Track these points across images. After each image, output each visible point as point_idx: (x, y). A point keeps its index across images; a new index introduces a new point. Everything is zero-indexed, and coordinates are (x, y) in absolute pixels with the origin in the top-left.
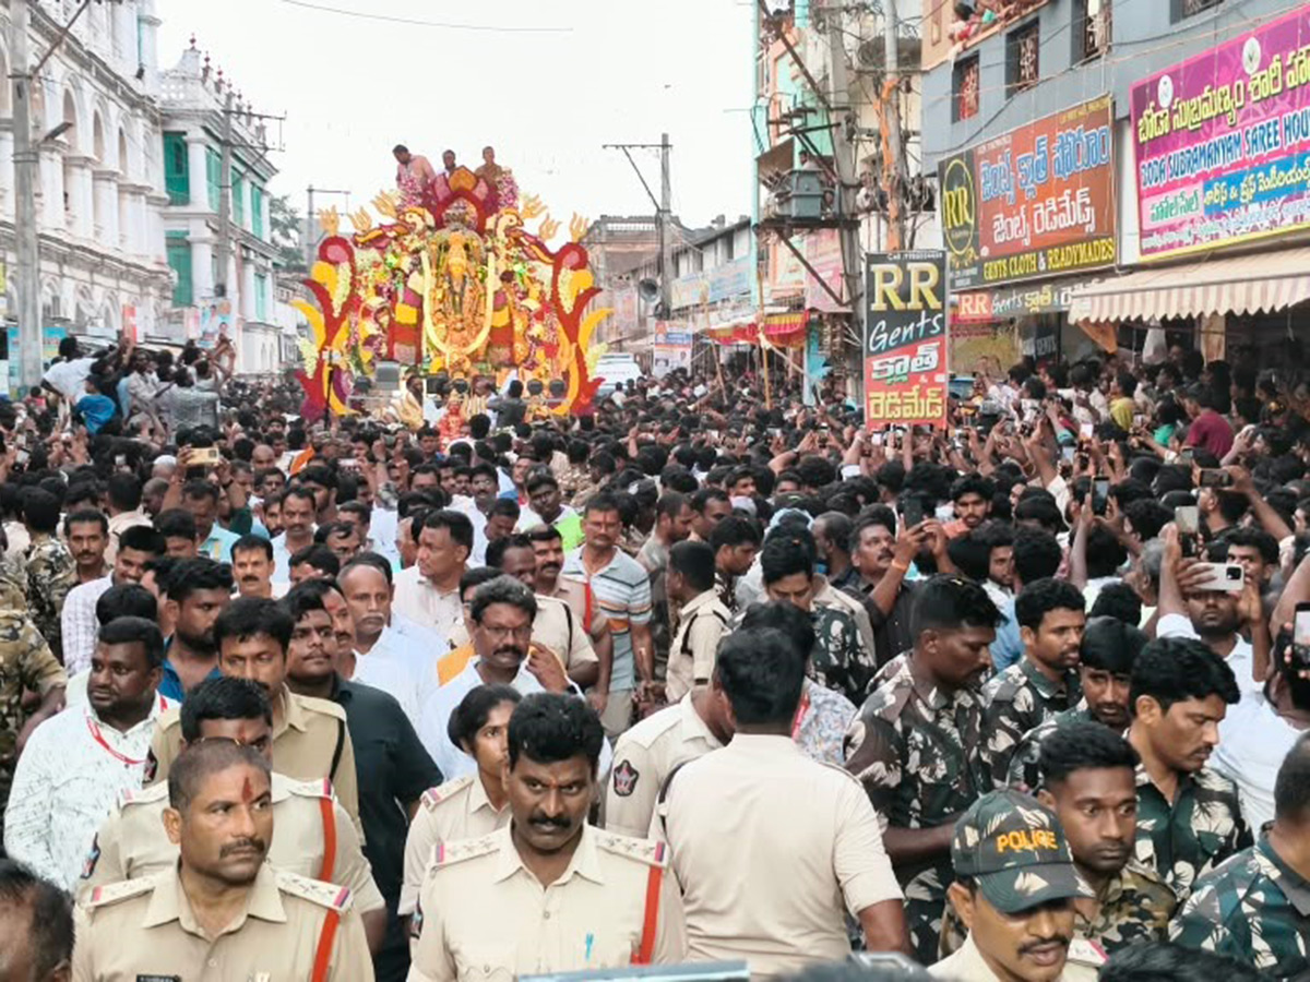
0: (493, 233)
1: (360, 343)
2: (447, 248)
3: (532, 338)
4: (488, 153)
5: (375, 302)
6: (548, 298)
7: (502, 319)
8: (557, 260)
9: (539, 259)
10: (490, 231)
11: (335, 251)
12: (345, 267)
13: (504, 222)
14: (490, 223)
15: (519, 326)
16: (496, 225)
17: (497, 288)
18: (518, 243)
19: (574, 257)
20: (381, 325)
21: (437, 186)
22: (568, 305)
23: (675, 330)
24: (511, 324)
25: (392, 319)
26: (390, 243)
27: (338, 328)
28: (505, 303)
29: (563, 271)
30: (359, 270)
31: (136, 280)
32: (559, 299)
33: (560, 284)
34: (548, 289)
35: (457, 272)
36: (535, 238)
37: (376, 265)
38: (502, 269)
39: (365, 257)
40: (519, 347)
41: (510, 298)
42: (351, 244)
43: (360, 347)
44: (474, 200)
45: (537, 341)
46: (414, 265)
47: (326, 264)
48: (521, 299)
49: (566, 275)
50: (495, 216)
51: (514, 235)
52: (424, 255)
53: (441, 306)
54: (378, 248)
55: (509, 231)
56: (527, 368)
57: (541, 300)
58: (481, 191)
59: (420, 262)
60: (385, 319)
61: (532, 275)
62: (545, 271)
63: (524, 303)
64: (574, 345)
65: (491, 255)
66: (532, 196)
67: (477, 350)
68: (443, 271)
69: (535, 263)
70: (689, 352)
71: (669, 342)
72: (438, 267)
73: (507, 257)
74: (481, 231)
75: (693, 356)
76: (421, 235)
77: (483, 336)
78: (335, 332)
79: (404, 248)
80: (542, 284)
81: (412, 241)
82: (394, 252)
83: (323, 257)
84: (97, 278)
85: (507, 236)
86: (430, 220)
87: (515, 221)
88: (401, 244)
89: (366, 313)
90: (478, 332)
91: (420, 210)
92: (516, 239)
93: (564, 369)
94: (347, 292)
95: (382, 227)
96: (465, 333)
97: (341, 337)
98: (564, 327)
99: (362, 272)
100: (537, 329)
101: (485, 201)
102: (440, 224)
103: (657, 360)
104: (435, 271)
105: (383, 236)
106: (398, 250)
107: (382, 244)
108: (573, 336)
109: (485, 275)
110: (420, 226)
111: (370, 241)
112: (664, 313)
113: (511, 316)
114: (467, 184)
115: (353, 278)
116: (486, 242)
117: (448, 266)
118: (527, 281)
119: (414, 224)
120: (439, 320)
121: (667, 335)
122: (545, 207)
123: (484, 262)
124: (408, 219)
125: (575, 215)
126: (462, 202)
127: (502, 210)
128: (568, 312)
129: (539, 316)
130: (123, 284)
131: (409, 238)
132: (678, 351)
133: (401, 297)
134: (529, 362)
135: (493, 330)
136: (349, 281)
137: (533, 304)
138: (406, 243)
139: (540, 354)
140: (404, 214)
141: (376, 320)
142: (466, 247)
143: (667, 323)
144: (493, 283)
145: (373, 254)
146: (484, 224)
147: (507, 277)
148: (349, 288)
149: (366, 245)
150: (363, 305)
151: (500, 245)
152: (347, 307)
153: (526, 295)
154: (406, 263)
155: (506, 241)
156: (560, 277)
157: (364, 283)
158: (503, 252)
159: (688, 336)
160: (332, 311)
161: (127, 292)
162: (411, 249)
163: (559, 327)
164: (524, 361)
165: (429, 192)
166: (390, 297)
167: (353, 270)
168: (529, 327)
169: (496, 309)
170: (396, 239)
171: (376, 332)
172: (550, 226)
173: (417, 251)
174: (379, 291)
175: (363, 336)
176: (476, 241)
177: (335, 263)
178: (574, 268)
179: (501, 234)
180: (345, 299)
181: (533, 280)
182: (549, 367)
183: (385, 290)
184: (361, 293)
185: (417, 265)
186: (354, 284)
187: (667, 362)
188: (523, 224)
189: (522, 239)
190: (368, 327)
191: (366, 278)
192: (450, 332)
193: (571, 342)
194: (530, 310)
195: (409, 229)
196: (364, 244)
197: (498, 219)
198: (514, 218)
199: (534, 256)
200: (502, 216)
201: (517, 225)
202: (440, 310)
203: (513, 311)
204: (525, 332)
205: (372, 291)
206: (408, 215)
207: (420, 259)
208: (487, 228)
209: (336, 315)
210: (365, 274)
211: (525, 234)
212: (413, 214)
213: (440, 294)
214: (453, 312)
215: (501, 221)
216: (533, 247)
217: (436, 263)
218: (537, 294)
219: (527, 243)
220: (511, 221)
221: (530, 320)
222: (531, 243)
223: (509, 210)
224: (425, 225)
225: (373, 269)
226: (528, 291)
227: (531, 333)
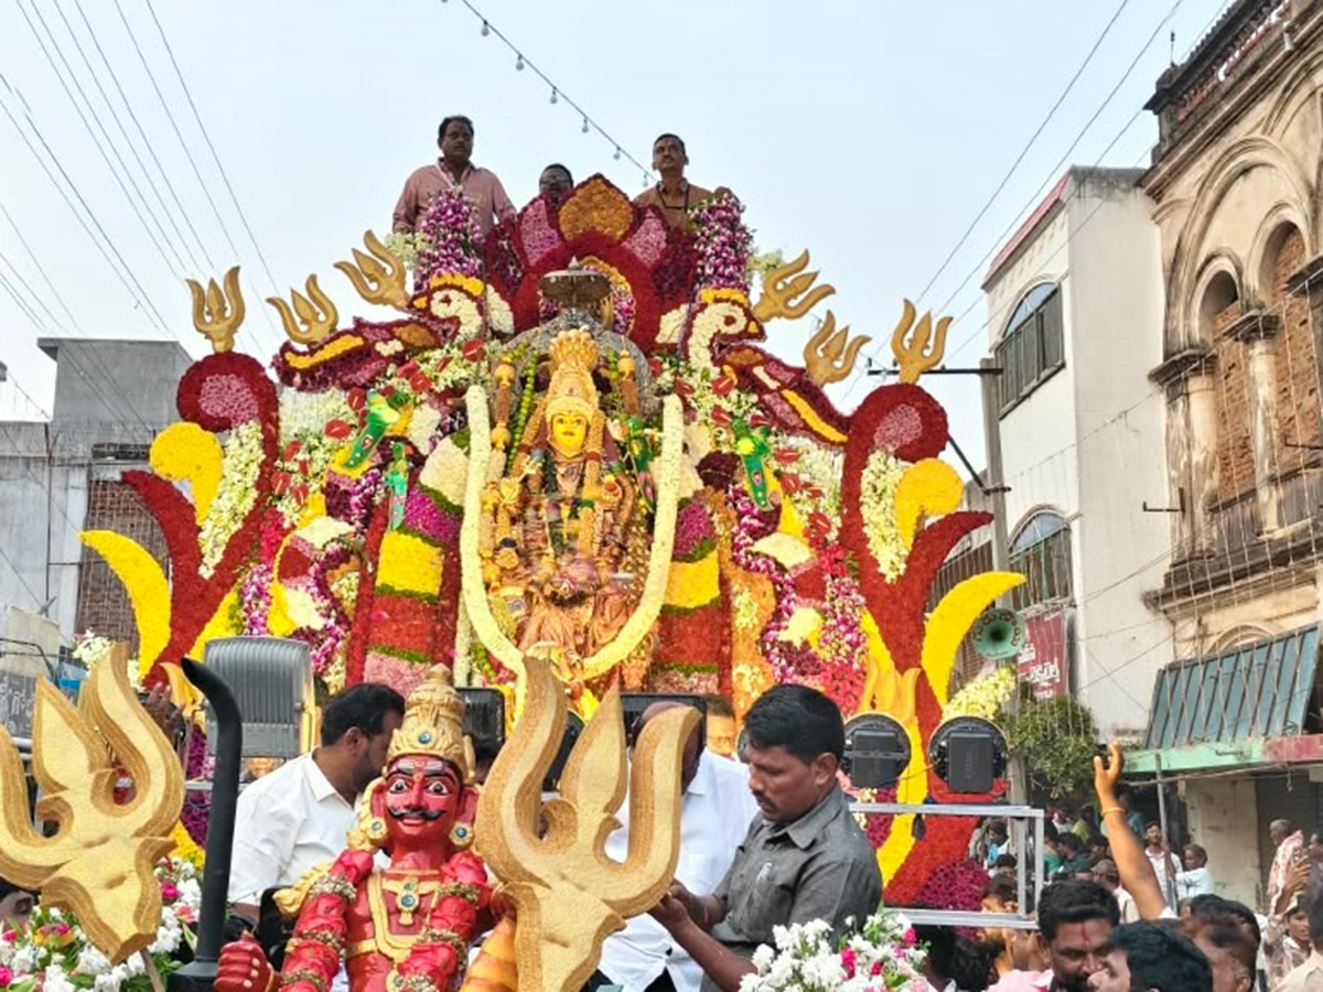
0: (678, 352)
2: (543, 378)
3: (787, 648)
4: (671, 152)
5: (319, 530)
6: (832, 536)
7: (698, 586)
8: (858, 435)
9: (807, 429)
10: (671, 349)
11: (220, 394)
12: (246, 439)
13: (710, 322)
14: (670, 325)
15: (748, 612)
16: (689, 329)
17: (689, 494)
18: (748, 382)
19: (905, 425)
20: (336, 602)
21: (524, 228)
22: (890, 555)
24: (723, 607)
25: (367, 581)
26: (382, 372)
27: (212, 610)
28: (708, 540)
29: (875, 461)
30: (283, 443)
32: (866, 540)
33: (867, 496)
34: (832, 510)
35: (567, 442)
36: (800, 372)
37: (336, 429)
38: (704, 447)
39: (302, 412)
41: (720, 530)
42: (272, 375)
44: (627, 264)
45: (801, 659)
46: (446, 430)
47: (195, 427)
48: (756, 534)
49: (882, 469)
50: (684, 308)
51: (736, 359)
52: (475, 399)
53: (516, 533)
54: (345, 387)
55: (721, 346)
57: (815, 541)
58: (649, 242)
59: (464, 423)
60: (346, 584)
61: (791, 469)
62: (823, 466)
63: (762, 545)
64: (912, 673)
65: (672, 403)
66: (789, 257)
67: (619, 668)
68: (528, 437)
69: (798, 442)
72: (512, 425)
73: (718, 416)
74: (645, 340)
76: (473, 351)
77: (643, 620)
78: (200, 625)
79: (422, 384)
80: (817, 494)
81: (446, 362)
82: (389, 393)
83: (189, 409)
85: (717, 362)
86: (502, 315)
87: (741, 322)
88: (411, 374)
89: (295, 565)
90: (625, 613)
91: (474, 285)
92: (745, 374)
94: (247, 505)
95: (360, 326)
96: (585, 613)
98: (879, 620)
99: (295, 446)
100: (802, 624)
101: (658, 268)
102: (527, 318)
104: (501, 434)
105: (365, 354)
106: (404, 387)
107: (362, 376)
108: (906, 653)
109: (652, 449)
110: (471, 325)
111: (325, 364)
113: (724, 582)
114: (612, 224)
115: (267, 466)
116: (656, 374)
117: (544, 429)
118: (773, 485)
119: (455, 321)
120: (507, 574)
122: (829, 291)
123: (655, 419)
124: (439, 310)
125: (909, 308)
127: (706, 294)
128: (891, 577)
129: (809, 586)
131: (437, 355)
133: (398, 514)
135: (667, 615)
136: (254, 471)
137: (789, 548)
138: (427, 370)
140: (429, 294)
141: (323, 588)
142: (600, 376)
144: (674, 478)
145: (333, 402)
146: (654, 328)
147: (717, 470)
148: (253, 494)
149: (314, 380)
150: (286, 541)
151: (696, 382)
152: (239, 550)
153: (770, 522)
154: (422, 422)
155: (715, 372)
156: (867, 477)
157: (297, 479)
158: (707, 401)
160: (199, 558)
162: (440, 388)
163: (868, 624)
165: (504, 244)
166: (366, 521)
167: (270, 443)
168: (779, 616)
169: (682, 553)
170: (399, 359)
171: (319, 623)
172: (834, 344)
173: (457, 391)
174: (337, 502)
176: (628, 361)
177: (219, 425)
178: (906, 454)
179: (700, 356)
180: (236, 527)
181: (790, 485)
183: (356, 500)
184: (286, 507)
185: (455, 427)
186: (269, 482)
188: (761, 335)
189: (759, 372)
190: (297, 607)
191: (304, 466)
192: (541, 611)
193: (901, 667)
194: (781, 568)
195: (440, 331)
196: (308, 373)
197: (692, 316)
198: (739, 314)
199: (793, 421)
200: (704, 306)
201: (745, 334)
202: (508, 543)
203: (731, 571)
204: (765, 631)
205: (318, 501)
206: (438, 296)
207: (463, 409)
208: (659, 339)
209: (206, 572)
210: (301, 456)
211: (767, 360)
212: (453, 294)
213: (510, 491)
214: (550, 550)
215: (700, 320)
216: (791, 395)
217: (508, 414)
218: (803, 522)
219: (773, 385)
220: (730, 321)
221: (779, 596)
222: (784, 386)
223: (724, 293)
224: (486, 325)
225: (327, 441)
226: (778, 509)
227: (783, 636)
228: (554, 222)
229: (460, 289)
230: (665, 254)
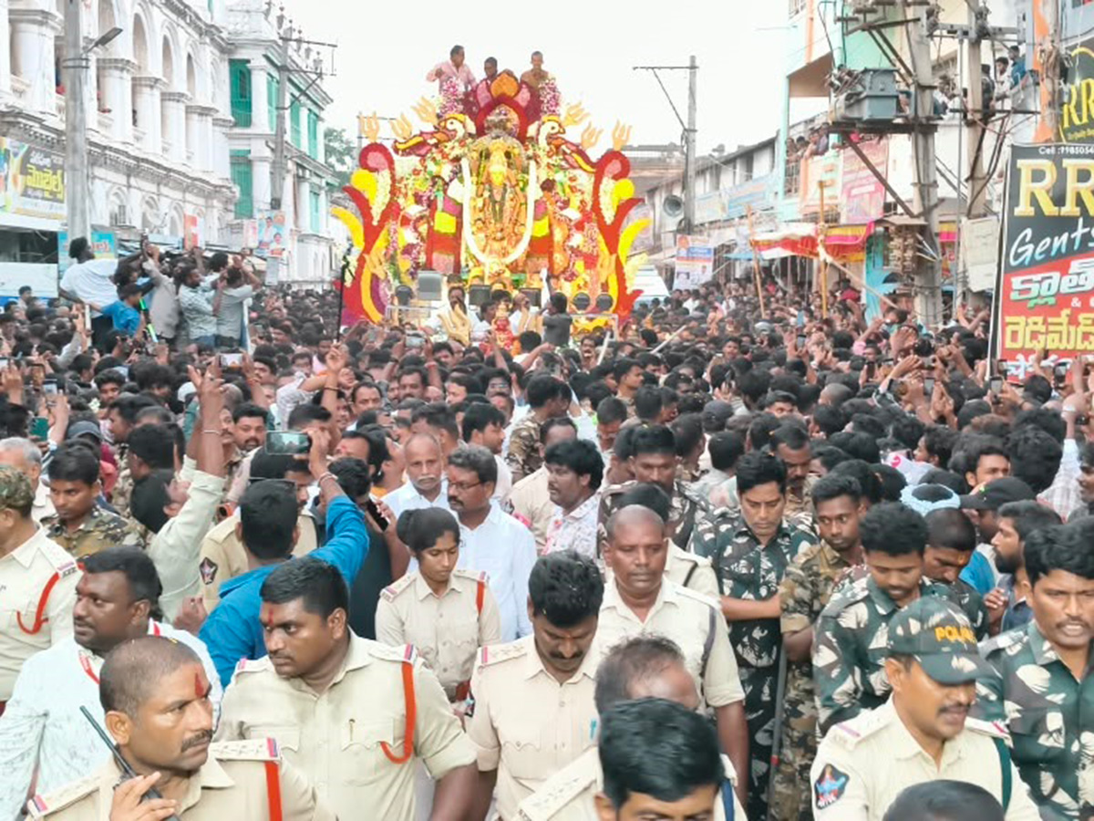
0: (534, 140)
1: (399, 251)
2: (488, 156)
3: (572, 248)
5: (413, 210)
6: (588, 208)
7: (541, 229)
8: (599, 168)
9: (580, 167)
10: (532, 138)
11: (375, 159)
12: (385, 176)
13: (546, 130)
14: (532, 131)
15: (558, 236)
16: (538, 130)
17: (538, 198)
18: (560, 151)
19: (615, 166)
20: (420, 234)
21: (479, 92)
22: (609, 215)
23: (697, 244)
24: (551, 234)
25: (430, 228)
26: (430, 150)
27: (377, 236)
28: (545, 212)
29: (605, 180)
30: (398, 177)
31: (201, 193)
32: (600, 209)
33: (601, 193)
34: (588, 198)
35: (497, 180)
36: (577, 146)
37: (416, 172)
38: (543, 178)
39: (404, 164)
40: (559, 258)
41: (550, 208)
42: (391, 151)
43: (399, 257)
44: (516, 107)
45: (576, 252)
46: (455, 173)
47: (366, 172)
48: (561, 208)
49: (607, 184)
50: (537, 123)
51: (555, 142)
52: (465, 163)
53: (481, 215)
54: (419, 155)
55: (550, 138)
56: (566, 279)
57: (582, 210)
58: (524, 97)
59: (461, 171)
60: (423, 228)
61: (573, 184)
62: (585, 180)
63: (565, 212)
64: (614, 257)
65: (532, 163)
66: (575, 103)
67: (516, 260)
68: (483, 179)
69: (577, 172)
70: (710, 266)
71: (691, 257)
72: (478, 175)
73: (549, 166)
74: (522, 138)
75: (714, 270)
76: (462, 143)
77: (524, 245)
78: (374, 241)
79: (445, 156)
80: (583, 193)
81: (453, 148)
82: (434, 159)
83: (364, 164)
84: (164, 190)
85: (549, 144)
86: (472, 128)
87: (557, 129)
88: (441, 151)
89: (405, 221)
90: (518, 242)
91: (461, 117)
92: (558, 147)
93: (603, 280)
94: (387, 200)
95: (422, 133)
96: (505, 243)
97: (380, 244)
98: (605, 237)
100: (577, 240)
101: (527, 108)
102: (481, 131)
103: (678, 274)
104: (475, 179)
105: (423, 144)
106: (439, 157)
107: (423, 151)
108: (613, 245)
109: (526, 183)
110: (461, 133)
111: (411, 148)
112: (687, 228)
113: (550, 226)
114: (509, 90)
115: (393, 186)
116: (526, 150)
117: (489, 174)
118: (568, 190)
119: (454, 130)
120: (480, 229)
121: (689, 250)
122: (588, 114)
123: (525, 170)
124: (449, 127)
125: (618, 123)
126: (504, 108)
127: (544, 118)
128: (609, 222)
129: (580, 226)
130: (189, 197)
131: (449, 145)
132: (699, 265)
133: (440, 205)
134: (568, 274)
135: (533, 241)
136: (389, 188)
137: (573, 213)
138: (446, 150)
139: (579, 266)
140: (446, 120)
141: (416, 229)
142: (508, 155)
143: (689, 238)
144: (534, 192)
145: (414, 161)
146: (526, 132)
147: (548, 186)
148: (389, 196)
149: (409, 152)
150: (402, 213)
151: (541, 153)
152: (385, 216)
153: (566, 204)
154: (446, 170)
155: (548, 148)
156: (602, 187)
157: (403, 190)
158: (545, 160)
159: (709, 250)
160: (372, 218)
161: (192, 204)
162: (451, 157)
163: (600, 238)
164: (563, 272)
165: (471, 99)
166: (429, 206)
167: (393, 178)
168: (569, 237)
169: (536, 218)
170: (436, 145)
171: (415, 242)
172: (591, 133)
173: (457, 159)
174: (418, 199)
175: (401, 244)
176: (517, 149)
177: (375, 171)
178: (616, 177)
179: (542, 142)
180: (384, 207)
181: (573, 189)
182: (588, 279)
183: (425, 198)
184: (401, 201)
185: (457, 173)
186: (394, 191)
187: (688, 274)
188: (564, 132)
189: (563, 147)
190: (407, 236)
191: (406, 186)
192: (490, 242)
193: (611, 253)
194: (570, 220)
195: (450, 136)
196: (404, 150)
197: (540, 126)
198: (556, 125)
199: (576, 165)
200: (543, 123)
201: (559, 132)
202: (479, 219)
203: (553, 221)
204: (564, 242)
205: (411, 199)
206: (449, 122)
207: (460, 166)
208: (528, 135)
209: (375, 223)
210: (405, 182)
211: (566, 142)
212: (454, 121)
213: (480, 203)
214: (493, 221)
215: (543, 128)
216: (575, 155)
217: (476, 171)
218: (578, 204)
219: (568, 151)
220: (553, 128)
221: (570, 230)
222: (573, 151)
223: (551, 118)
224: (466, 132)
225: (413, 177)
226: (569, 200)
227: (570, 244)
228: (489, 91)
229: (455, 119)
230: (529, 102)
